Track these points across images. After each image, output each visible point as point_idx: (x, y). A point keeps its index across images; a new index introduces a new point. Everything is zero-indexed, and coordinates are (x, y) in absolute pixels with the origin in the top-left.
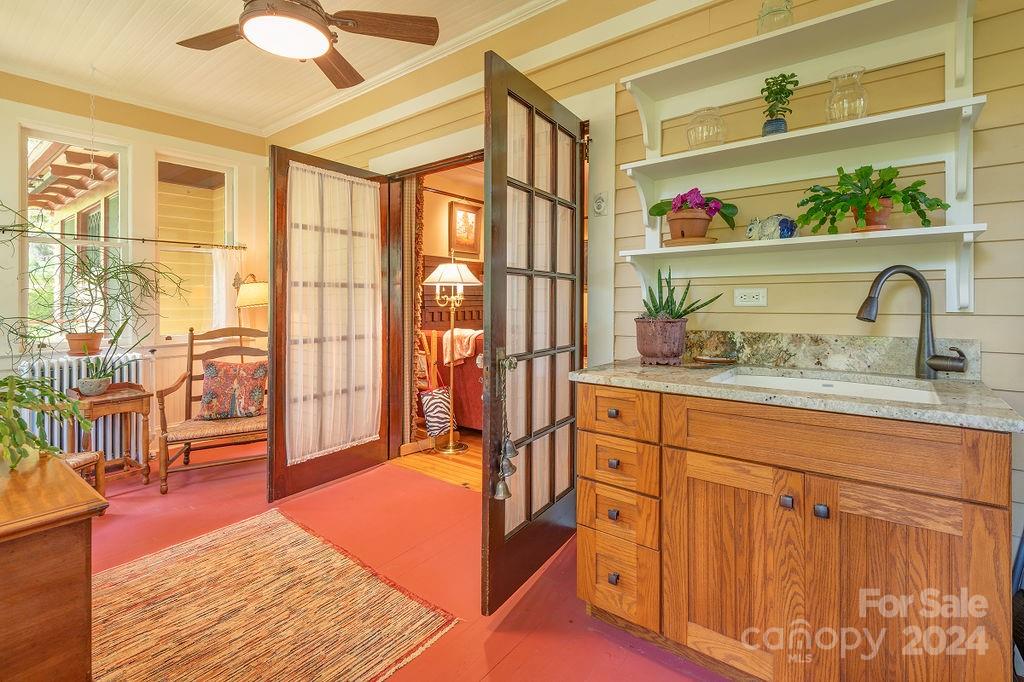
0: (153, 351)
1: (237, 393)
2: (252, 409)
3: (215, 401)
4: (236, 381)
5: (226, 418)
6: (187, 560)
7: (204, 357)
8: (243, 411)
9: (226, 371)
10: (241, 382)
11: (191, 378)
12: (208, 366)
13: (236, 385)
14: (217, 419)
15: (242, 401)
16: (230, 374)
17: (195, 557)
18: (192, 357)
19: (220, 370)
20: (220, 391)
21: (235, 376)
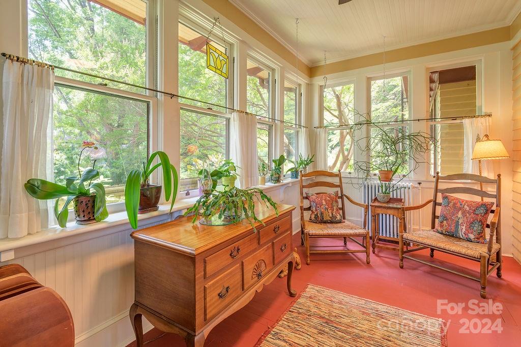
0: (420, 184)
1: (460, 221)
2: (472, 236)
3: (445, 222)
4: (460, 213)
5: (453, 236)
6: (364, 313)
7: (443, 191)
8: (464, 235)
9: (455, 204)
10: (464, 213)
11: (436, 204)
12: (445, 198)
13: (460, 215)
14: (446, 235)
15: (464, 227)
16: (457, 206)
17: (368, 314)
18: (437, 191)
19: (451, 202)
20: (449, 217)
21: (460, 209)
